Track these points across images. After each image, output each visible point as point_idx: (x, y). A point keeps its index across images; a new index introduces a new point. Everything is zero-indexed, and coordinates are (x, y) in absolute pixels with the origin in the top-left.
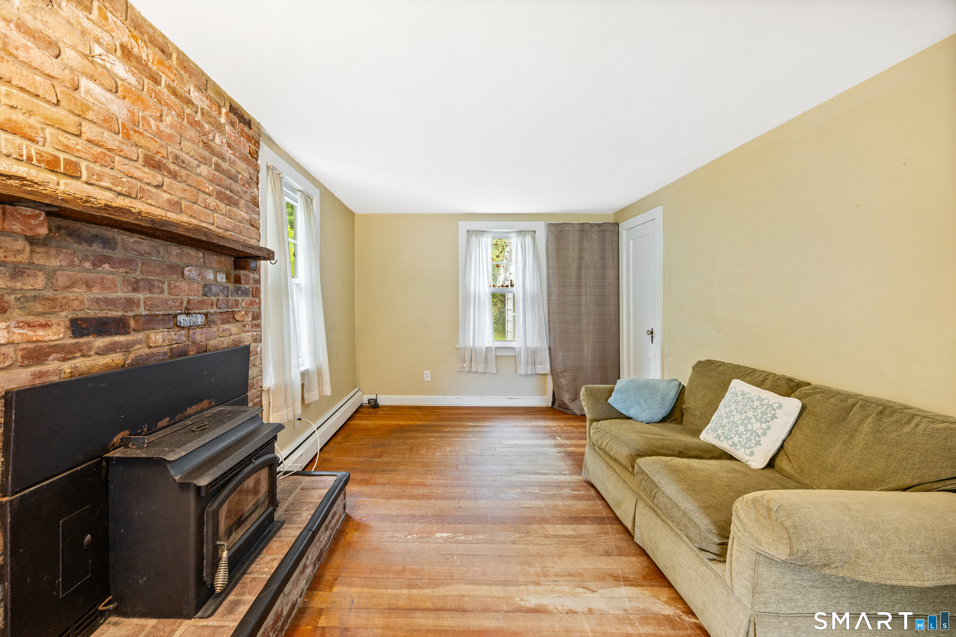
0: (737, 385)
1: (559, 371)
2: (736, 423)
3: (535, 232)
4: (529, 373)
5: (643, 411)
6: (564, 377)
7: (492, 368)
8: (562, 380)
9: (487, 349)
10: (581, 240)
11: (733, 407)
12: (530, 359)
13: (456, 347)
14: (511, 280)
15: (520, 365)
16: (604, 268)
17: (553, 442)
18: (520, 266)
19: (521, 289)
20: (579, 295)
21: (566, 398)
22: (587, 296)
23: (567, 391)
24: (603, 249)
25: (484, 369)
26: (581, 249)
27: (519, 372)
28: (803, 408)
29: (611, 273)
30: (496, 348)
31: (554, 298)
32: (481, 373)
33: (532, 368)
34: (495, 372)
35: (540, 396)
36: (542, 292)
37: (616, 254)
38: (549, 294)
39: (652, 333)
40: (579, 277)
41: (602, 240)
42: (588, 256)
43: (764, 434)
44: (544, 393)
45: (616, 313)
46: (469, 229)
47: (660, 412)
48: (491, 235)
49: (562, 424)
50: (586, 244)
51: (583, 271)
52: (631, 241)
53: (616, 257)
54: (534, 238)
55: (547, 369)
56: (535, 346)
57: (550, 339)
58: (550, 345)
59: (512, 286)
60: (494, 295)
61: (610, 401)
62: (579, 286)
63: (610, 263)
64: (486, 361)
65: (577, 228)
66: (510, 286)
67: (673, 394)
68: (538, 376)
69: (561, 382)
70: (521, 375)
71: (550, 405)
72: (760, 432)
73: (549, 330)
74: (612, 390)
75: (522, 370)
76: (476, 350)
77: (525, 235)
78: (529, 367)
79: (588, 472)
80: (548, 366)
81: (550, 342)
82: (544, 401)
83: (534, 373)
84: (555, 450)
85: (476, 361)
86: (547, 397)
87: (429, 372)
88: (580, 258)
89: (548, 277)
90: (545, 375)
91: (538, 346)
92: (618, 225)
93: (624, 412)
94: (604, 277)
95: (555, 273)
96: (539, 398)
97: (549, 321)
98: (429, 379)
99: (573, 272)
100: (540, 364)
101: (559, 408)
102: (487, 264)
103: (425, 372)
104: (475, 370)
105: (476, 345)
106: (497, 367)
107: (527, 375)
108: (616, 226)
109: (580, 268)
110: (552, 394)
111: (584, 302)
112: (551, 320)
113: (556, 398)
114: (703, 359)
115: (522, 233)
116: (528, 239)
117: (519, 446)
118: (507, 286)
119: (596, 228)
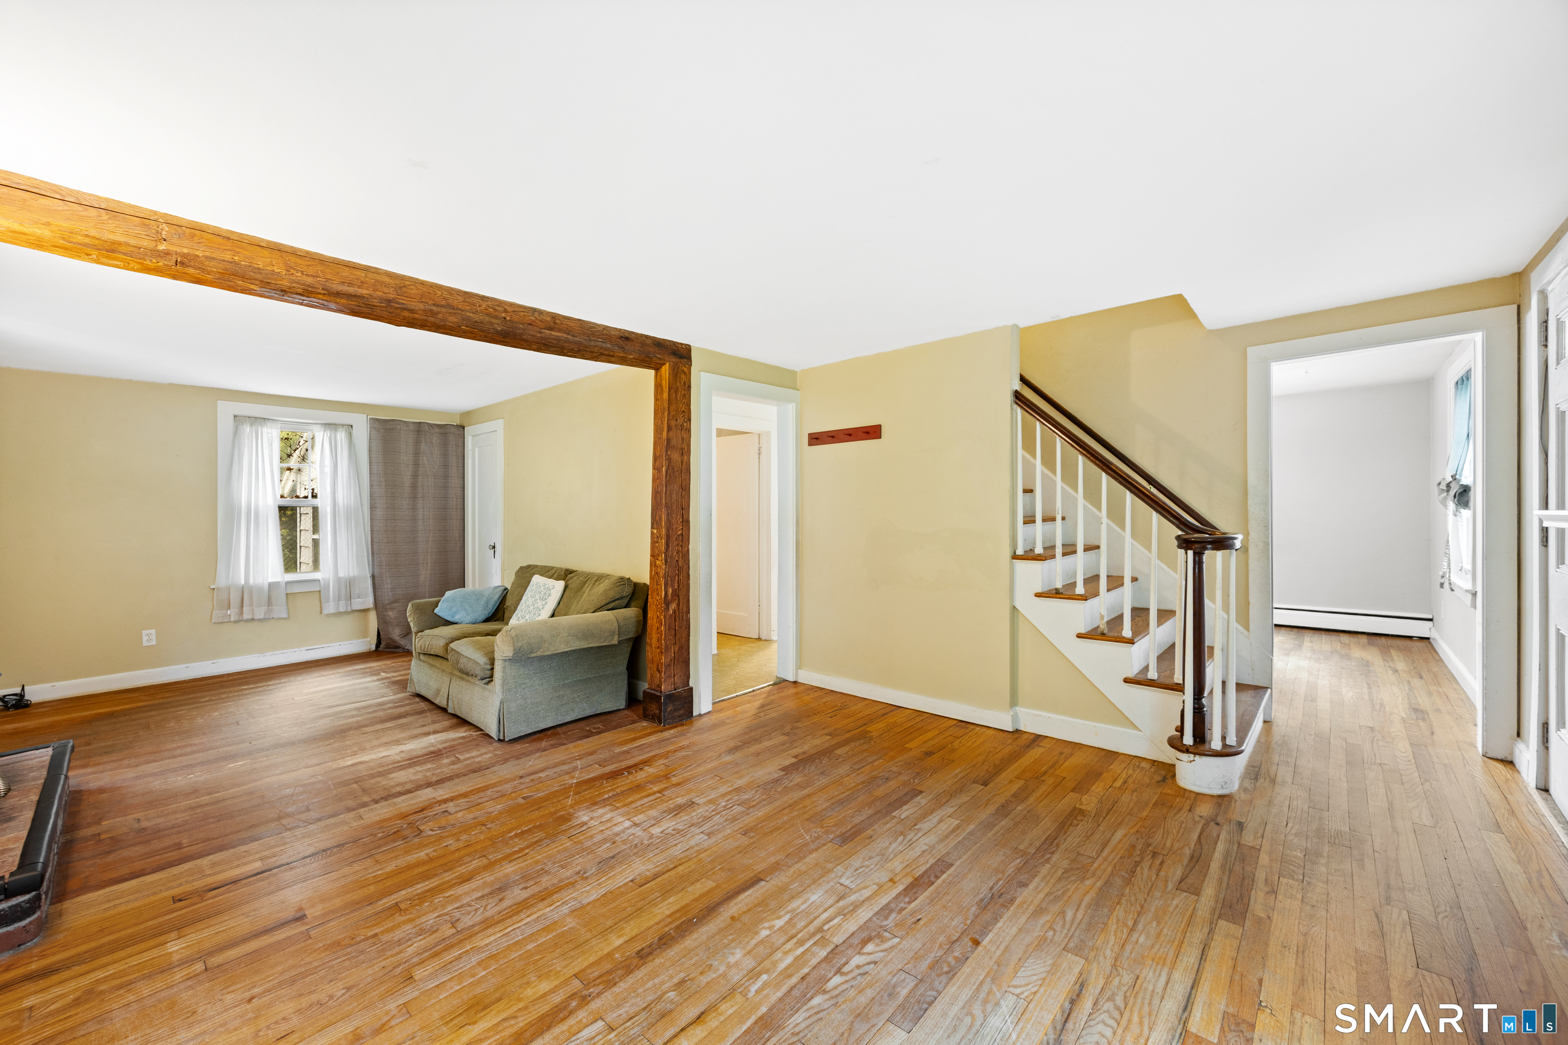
0: (537, 579)
1: (387, 602)
2: (538, 608)
3: (352, 426)
4: (342, 610)
5: (468, 615)
6: (392, 609)
7: (280, 611)
8: (390, 613)
9: (271, 585)
10: (417, 443)
11: (537, 597)
12: (343, 592)
13: (212, 587)
14: (313, 490)
15: (328, 601)
16: (446, 476)
17: (375, 678)
18: (328, 469)
19: (329, 501)
20: (414, 508)
21: (396, 634)
22: (425, 510)
23: (397, 625)
24: (445, 455)
25: (265, 614)
26: (417, 454)
27: (325, 612)
28: (566, 587)
29: (454, 482)
30: (287, 583)
31: (379, 512)
32: (260, 620)
33: (347, 604)
34: (285, 615)
35: (359, 639)
36: (362, 505)
37: (461, 461)
38: (373, 508)
39: (494, 547)
40: (414, 486)
41: (445, 444)
42: (426, 462)
43: (543, 608)
44: (365, 634)
45: (461, 528)
46: (236, 414)
47: (483, 613)
48: (279, 425)
49: (388, 662)
50: (423, 447)
51: (420, 479)
52: (476, 449)
53: (461, 465)
54: (350, 434)
55: (369, 602)
56: (351, 574)
57: (373, 565)
58: (373, 572)
59: (314, 496)
60: (282, 509)
61: (436, 611)
62: (414, 497)
63: (453, 471)
64: (270, 602)
65: (412, 427)
66: (310, 496)
67: (496, 597)
68: (356, 614)
69: (388, 615)
70: (329, 615)
71: (373, 648)
72: (541, 607)
73: (373, 554)
74: (439, 601)
75: (330, 608)
76: (251, 589)
77: (336, 430)
78: (342, 603)
79: (414, 684)
80: (371, 599)
81: (373, 568)
82: (368, 643)
83: (349, 610)
84: (377, 683)
85: (251, 604)
86: (369, 639)
87: (153, 631)
88: (416, 464)
89: (371, 485)
90: (366, 611)
91: (356, 574)
92: (464, 428)
93: (449, 619)
94: (446, 487)
95: (380, 482)
96: (356, 642)
97: (372, 542)
98: (154, 643)
99: (407, 481)
100: (359, 598)
101: (386, 650)
102: (271, 465)
103: (145, 632)
104: (250, 617)
105: (251, 582)
106: (288, 609)
107: (338, 614)
108: (462, 430)
109: (415, 476)
110: (376, 634)
111: (420, 517)
112: (376, 540)
113: (382, 637)
114: (525, 565)
115: (331, 426)
116: (341, 435)
117: (329, 690)
118: (306, 497)
119: (437, 430)
